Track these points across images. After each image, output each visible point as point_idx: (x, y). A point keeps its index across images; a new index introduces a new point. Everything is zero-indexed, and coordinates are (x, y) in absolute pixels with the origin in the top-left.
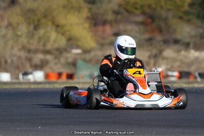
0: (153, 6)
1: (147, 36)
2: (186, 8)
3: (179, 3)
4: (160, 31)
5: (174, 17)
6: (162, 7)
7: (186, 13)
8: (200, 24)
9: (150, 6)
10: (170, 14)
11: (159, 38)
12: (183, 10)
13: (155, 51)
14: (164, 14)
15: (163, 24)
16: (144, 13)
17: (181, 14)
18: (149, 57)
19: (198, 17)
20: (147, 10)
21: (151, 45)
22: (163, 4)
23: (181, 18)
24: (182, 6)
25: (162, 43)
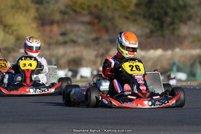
0: (100, 6)
1: (93, 36)
2: (132, 8)
3: (125, 3)
4: (107, 31)
5: (120, 17)
6: (108, 7)
7: (132, 13)
8: (146, 24)
9: (96, 6)
10: (116, 15)
11: (106, 37)
12: (129, 10)
13: (102, 51)
14: (110, 14)
15: (109, 24)
16: (90, 13)
17: (127, 14)
18: (96, 56)
19: (144, 17)
20: (94, 10)
21: (98, 44)
22: (110, 4)
23: (127, 18)
24: (128, 7)
25: (108, 43)
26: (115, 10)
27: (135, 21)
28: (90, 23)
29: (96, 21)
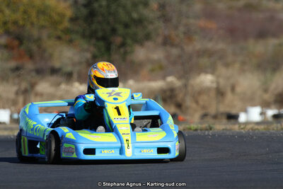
26: (43, 27)
27: (71, 42)
28: (6, 47)
29: (16, 43)
